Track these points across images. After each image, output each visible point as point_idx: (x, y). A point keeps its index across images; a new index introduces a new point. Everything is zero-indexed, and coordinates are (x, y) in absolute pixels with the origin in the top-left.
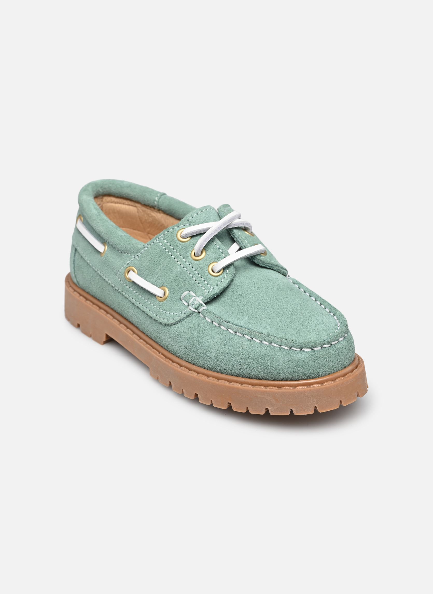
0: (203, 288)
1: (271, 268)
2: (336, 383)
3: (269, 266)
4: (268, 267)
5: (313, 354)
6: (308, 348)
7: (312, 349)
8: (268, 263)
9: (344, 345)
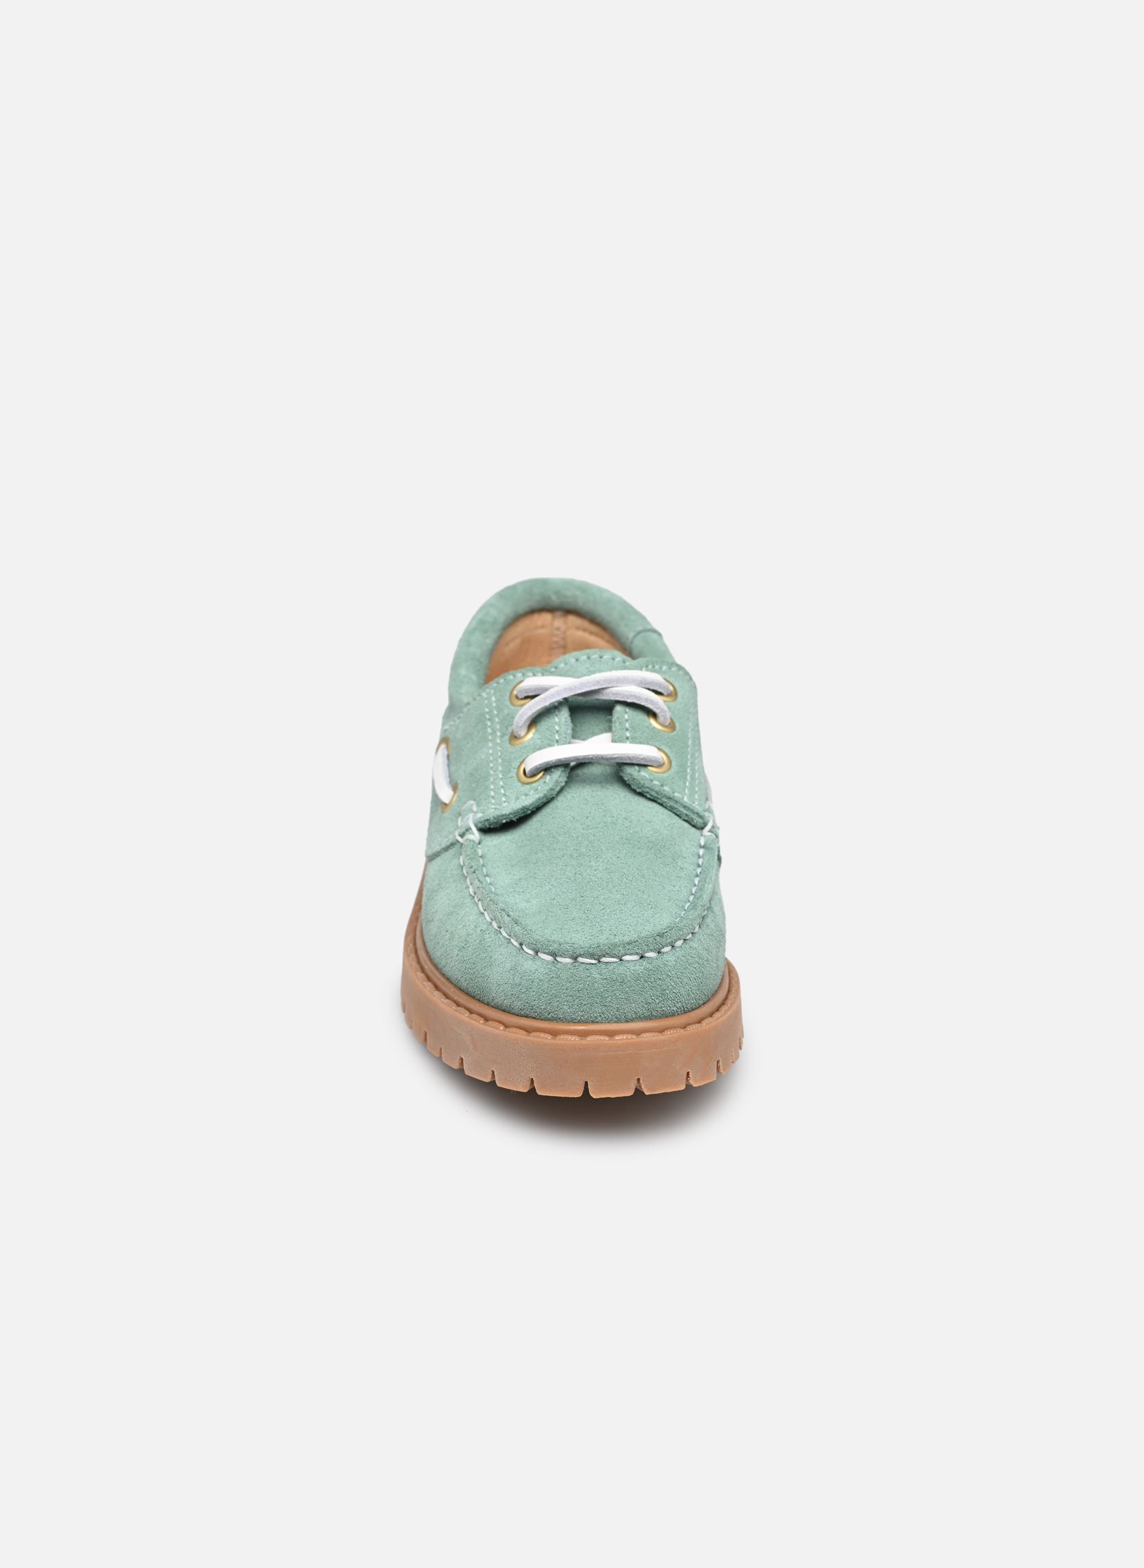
0: (493, 801)
1: (656, 799)
2: (583, 1042)
3: (651, 795)
4: (648, 796)
5: (553, 968)
6: (548, 954)
7: (556, 959)
8: (647, 787)
9: (633, 972)
